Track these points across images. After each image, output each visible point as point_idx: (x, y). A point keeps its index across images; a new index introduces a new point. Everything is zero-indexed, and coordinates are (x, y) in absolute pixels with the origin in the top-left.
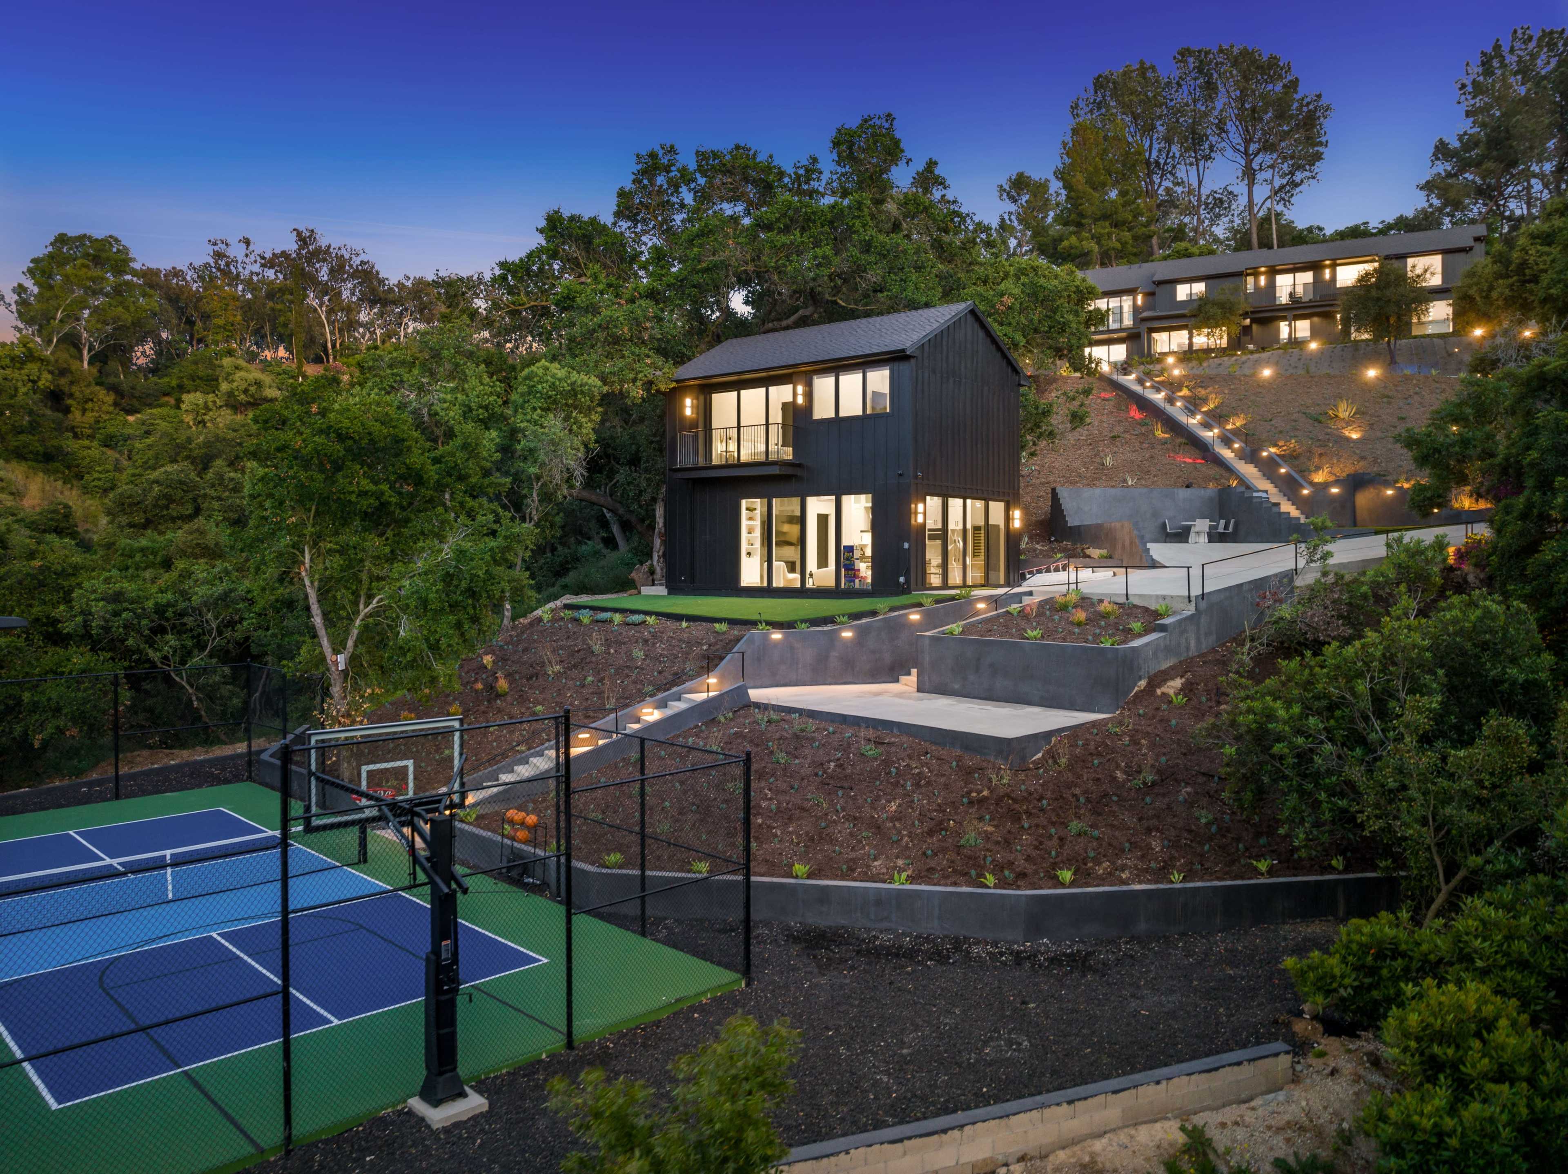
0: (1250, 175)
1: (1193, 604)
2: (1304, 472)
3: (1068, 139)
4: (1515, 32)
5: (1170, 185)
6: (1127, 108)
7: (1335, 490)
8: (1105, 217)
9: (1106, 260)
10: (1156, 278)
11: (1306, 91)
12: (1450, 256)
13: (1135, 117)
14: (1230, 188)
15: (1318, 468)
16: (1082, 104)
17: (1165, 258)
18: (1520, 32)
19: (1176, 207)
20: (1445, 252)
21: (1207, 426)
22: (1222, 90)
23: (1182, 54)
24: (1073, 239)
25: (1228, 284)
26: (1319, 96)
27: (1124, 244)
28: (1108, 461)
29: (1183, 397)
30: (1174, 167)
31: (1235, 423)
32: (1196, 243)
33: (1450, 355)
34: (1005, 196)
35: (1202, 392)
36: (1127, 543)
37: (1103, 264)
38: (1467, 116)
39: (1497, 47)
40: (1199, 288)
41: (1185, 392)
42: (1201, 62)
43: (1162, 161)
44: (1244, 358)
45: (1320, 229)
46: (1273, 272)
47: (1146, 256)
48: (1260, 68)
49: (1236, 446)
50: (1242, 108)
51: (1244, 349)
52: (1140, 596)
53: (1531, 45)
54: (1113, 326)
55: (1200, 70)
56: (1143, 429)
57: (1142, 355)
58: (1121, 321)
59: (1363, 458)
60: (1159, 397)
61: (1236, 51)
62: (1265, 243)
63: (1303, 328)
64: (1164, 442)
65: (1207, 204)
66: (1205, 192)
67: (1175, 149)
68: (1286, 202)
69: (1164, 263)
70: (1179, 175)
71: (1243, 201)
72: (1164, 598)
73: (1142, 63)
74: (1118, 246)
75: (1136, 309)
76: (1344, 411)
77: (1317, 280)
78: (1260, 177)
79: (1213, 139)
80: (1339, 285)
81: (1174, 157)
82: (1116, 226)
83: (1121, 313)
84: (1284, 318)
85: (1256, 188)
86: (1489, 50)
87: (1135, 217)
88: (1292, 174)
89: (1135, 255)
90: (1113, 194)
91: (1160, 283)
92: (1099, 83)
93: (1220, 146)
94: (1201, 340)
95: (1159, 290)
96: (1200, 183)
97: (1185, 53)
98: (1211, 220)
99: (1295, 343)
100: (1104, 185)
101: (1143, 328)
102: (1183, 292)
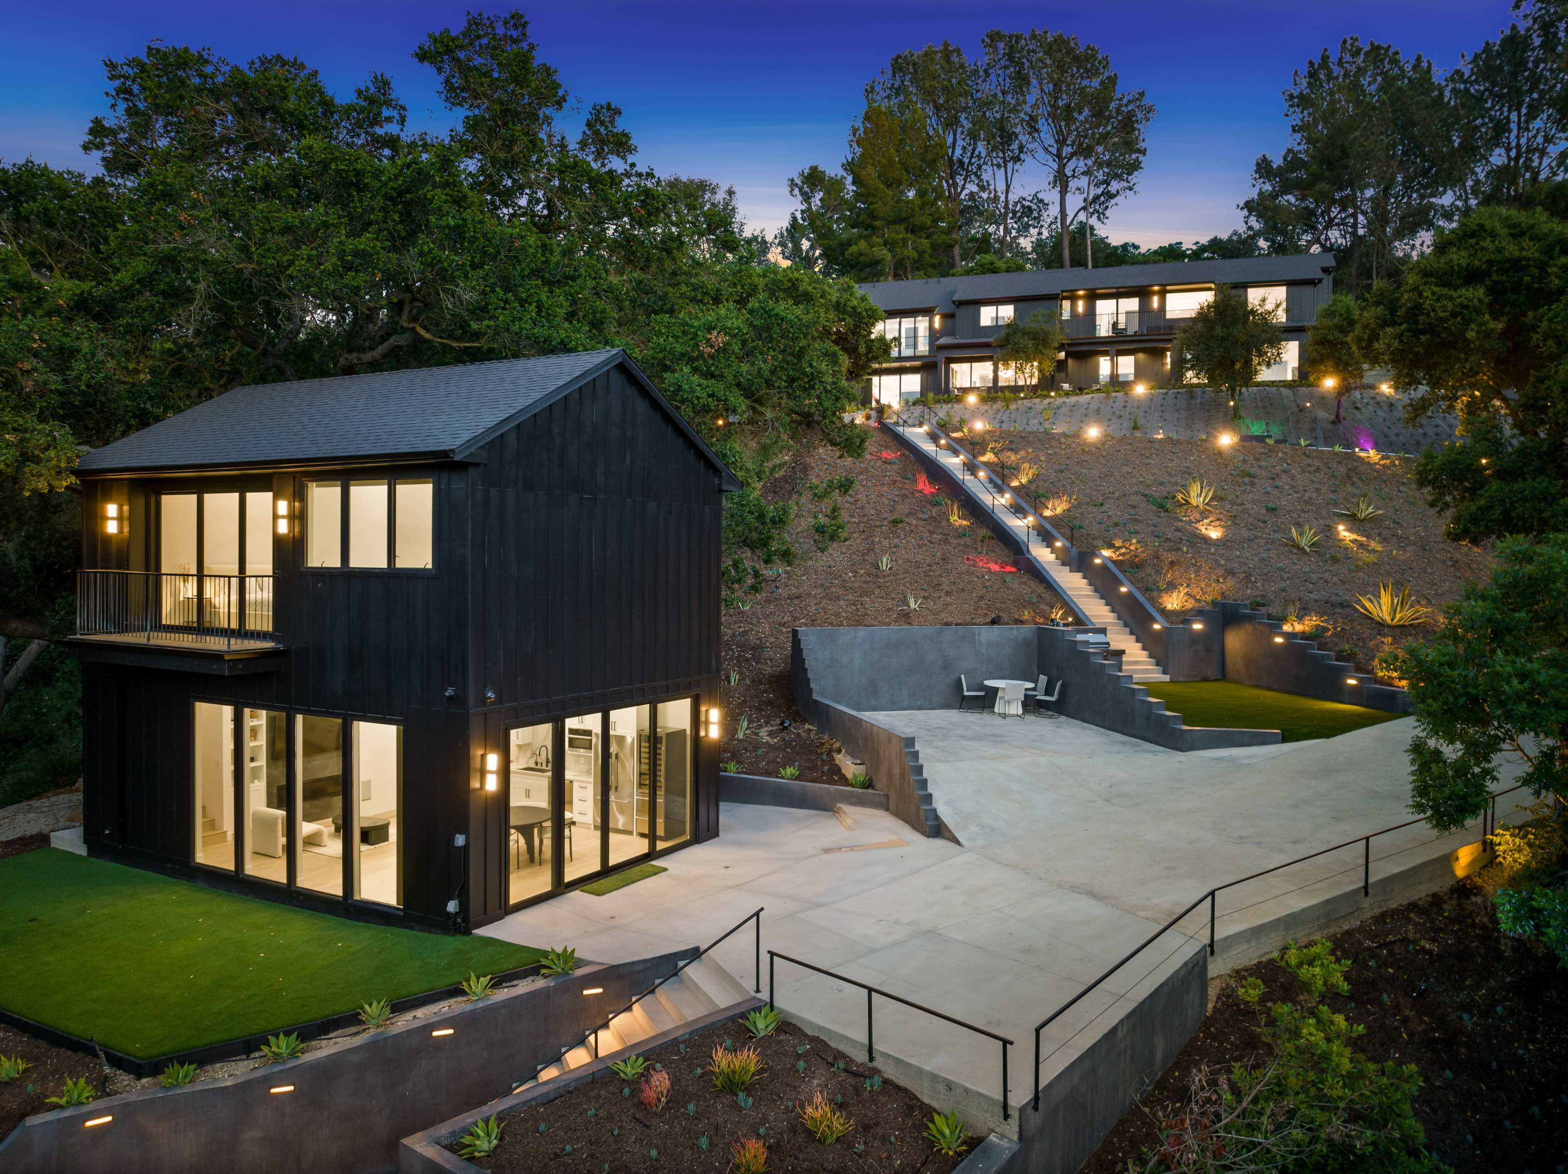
0: (1062, 181)
1: (1014, 1122)
2: (1152, 590)
3: (859, 124)
4: (1345, 41)
5: (975, 189)
6: (929, 95)
7: (1198, 626)
8: (898, 220)
9: (900, 271)
10: (955, 298)
11: (1124, 90)
12: (1296, 289)
13: (937, 108)
14: (1040, 196)
15: (1172, 586)
16: (878, 88)
17: (969, 272)
18: (1349, 42)
19: (981, 214)
20: (1290, 283)
21: (1017, 510)
22: (1034, 82)
23: (991, 37)
24: (863, 244)
25: (1040, 310)
26: (1142, 94)
27: (921, 253)
28: (885, 562)
29: (987, 464)
30: (979, 167)
31: (1056, 508)
32: (1002, 257)
33: (1302, 409)
34: (796, 191)
35: (1012, 458)
36: (896, 771)
37: (897, 276)
38: (1294, 131)
39: (1325, 59)
40: (1007, 312)
41: (989, 457)
42: (1011, 47)
43: (966, 161)
44: (1059, 401)
45: (1136, 247)
46: (1093, 297)
47: (945, 269)
48: (1076, 59)
49: (1058, 544)
50: (1055, 107)
51: (1058, 389)
52: (898, 1062)
53: (1360, 60)
54: (907, 352)
55: (1011, 59)
56: (935, 511)
57: (938, 391)
58: (915, 346)
59: (1230, 572)
60: (953, 462)
61: (1050, 39)
62: (1078, 262)
63: (1127, 365)
64: (961, 534)
65: (1014, 212)
66: (1013, 197)
67: (981, 148)
68: (1101, 216)
69: (966, 278)
70: (985, 177)
71: (1054, 210)
72: (950, 1086)
73: (946, 45)
74: (915, 255)
75: (933, 335)
76: (1197, 495)
77: (1144, 308)
78: (1073, 184)
79: (1023, 138)
80: (1169, 316)
81: (979, 157)
82: (912, 231)
83: (915, 337)
84: (1105, 353)
85: (1068, 197)
86: (1317, 61)
87: (935, 221)
88: (1107, 183)
89: (934, 266)
90: (911, 194)
91: (961, 304)
92: (898, 66)
93: (1030, 146)
94: (1008, 375)
95: (961, 313)
96: (1008, 187)
97: (995, 37)
98: (1019, 231)
99: (1116, 382)
100: (899, 182)
101: (941, 358)
102: (987, 316)
